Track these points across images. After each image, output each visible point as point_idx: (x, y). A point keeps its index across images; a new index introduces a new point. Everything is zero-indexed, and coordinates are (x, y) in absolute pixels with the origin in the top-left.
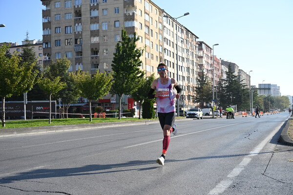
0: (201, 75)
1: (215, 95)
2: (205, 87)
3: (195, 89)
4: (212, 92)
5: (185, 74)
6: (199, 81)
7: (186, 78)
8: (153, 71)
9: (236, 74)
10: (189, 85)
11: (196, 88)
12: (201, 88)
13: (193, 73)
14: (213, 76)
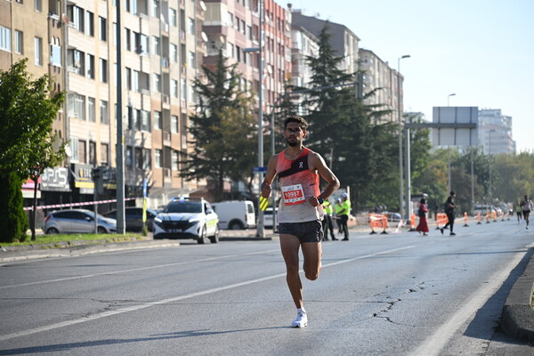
0: (214, 68)
1: (267, 149)
2: (229, 118)
3: (190, 124)
4: (256, 137)
5: (152, 65)
6: (206, 92)
7: (154, 81)
8: (21, 50)
9: (348, 65)
10: (166, 106)
11: (194, 119)
12: (215, 119)
13: (183, 61)
14: (261, 73)
